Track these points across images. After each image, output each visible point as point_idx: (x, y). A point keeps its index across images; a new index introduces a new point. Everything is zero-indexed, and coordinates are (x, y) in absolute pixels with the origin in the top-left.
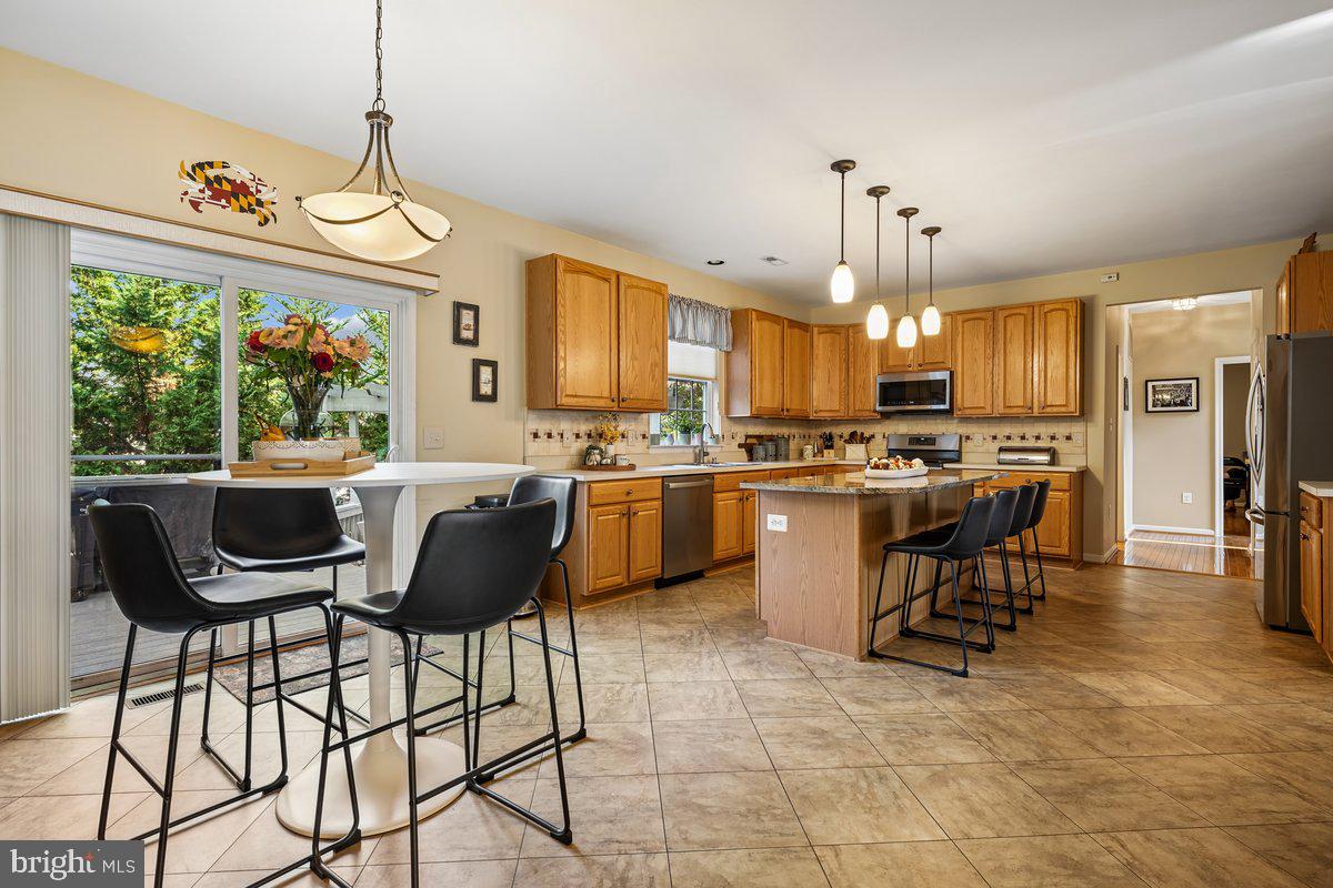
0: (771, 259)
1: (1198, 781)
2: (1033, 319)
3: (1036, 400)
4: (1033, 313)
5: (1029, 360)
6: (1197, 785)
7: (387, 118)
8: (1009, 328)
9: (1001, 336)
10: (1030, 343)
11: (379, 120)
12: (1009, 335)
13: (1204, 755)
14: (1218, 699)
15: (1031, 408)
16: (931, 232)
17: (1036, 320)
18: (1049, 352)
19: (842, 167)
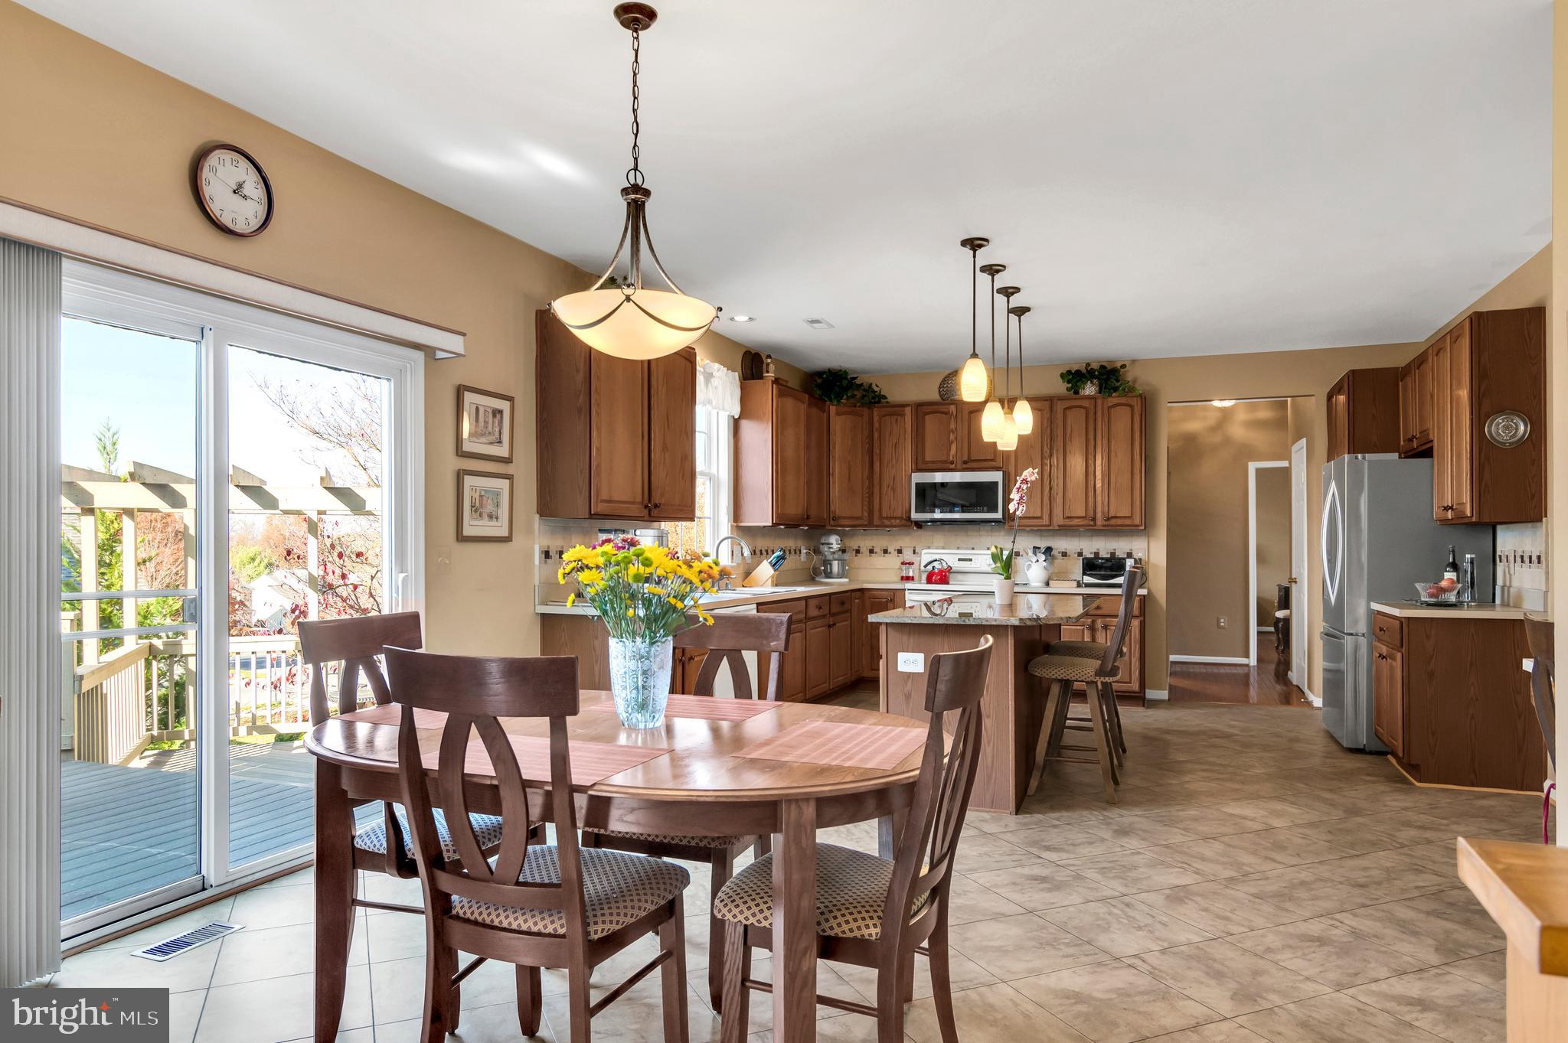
0: (813, 322)
1: (1364, 874)
2: (1095, 413)
3: (1099, 509)
4: (1095, 407)
5: (1091, 462)
6: (1364, 877)
7: (647, 193)
8: (1069, 423)
9: (1060, 432)
10: (1092, 442)
11: (637, 198)
12: (1068, 432)
13: (1357, 856)
14: (1340, 814)
15: (1094, 519)
16: (1021, 311)
17: (1099, 414)
18: (1113, 454)
19: (974, 244)
